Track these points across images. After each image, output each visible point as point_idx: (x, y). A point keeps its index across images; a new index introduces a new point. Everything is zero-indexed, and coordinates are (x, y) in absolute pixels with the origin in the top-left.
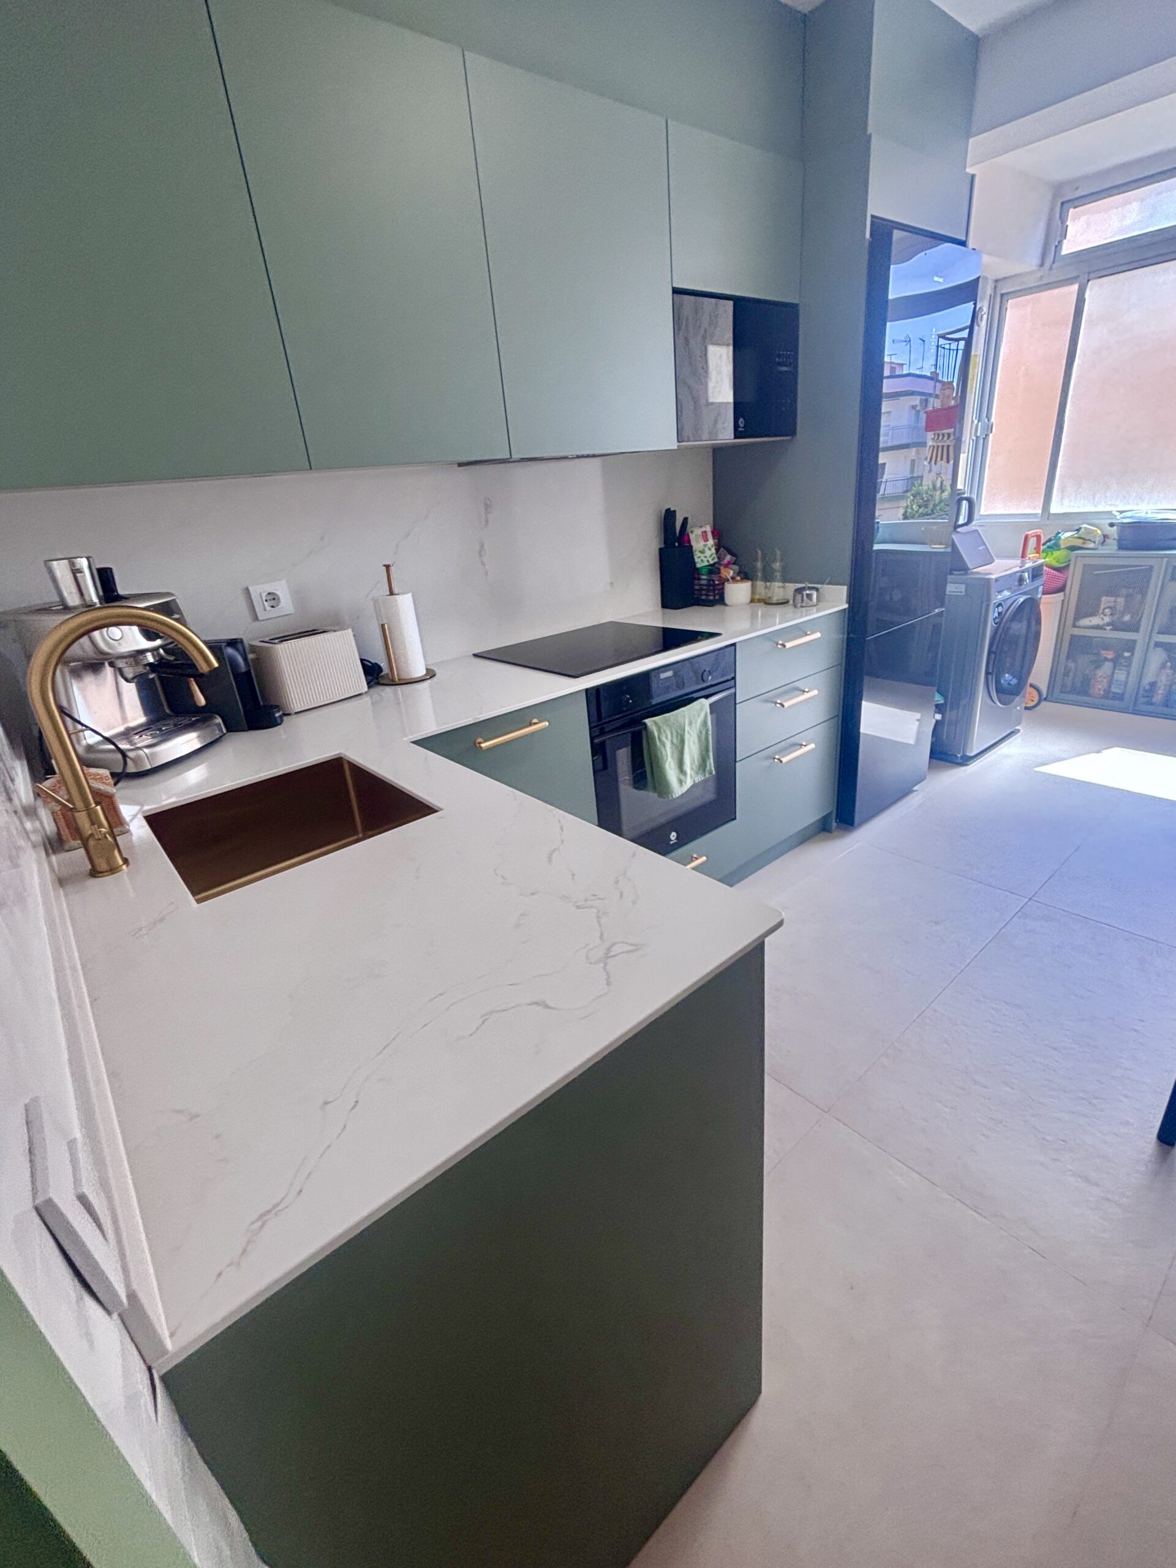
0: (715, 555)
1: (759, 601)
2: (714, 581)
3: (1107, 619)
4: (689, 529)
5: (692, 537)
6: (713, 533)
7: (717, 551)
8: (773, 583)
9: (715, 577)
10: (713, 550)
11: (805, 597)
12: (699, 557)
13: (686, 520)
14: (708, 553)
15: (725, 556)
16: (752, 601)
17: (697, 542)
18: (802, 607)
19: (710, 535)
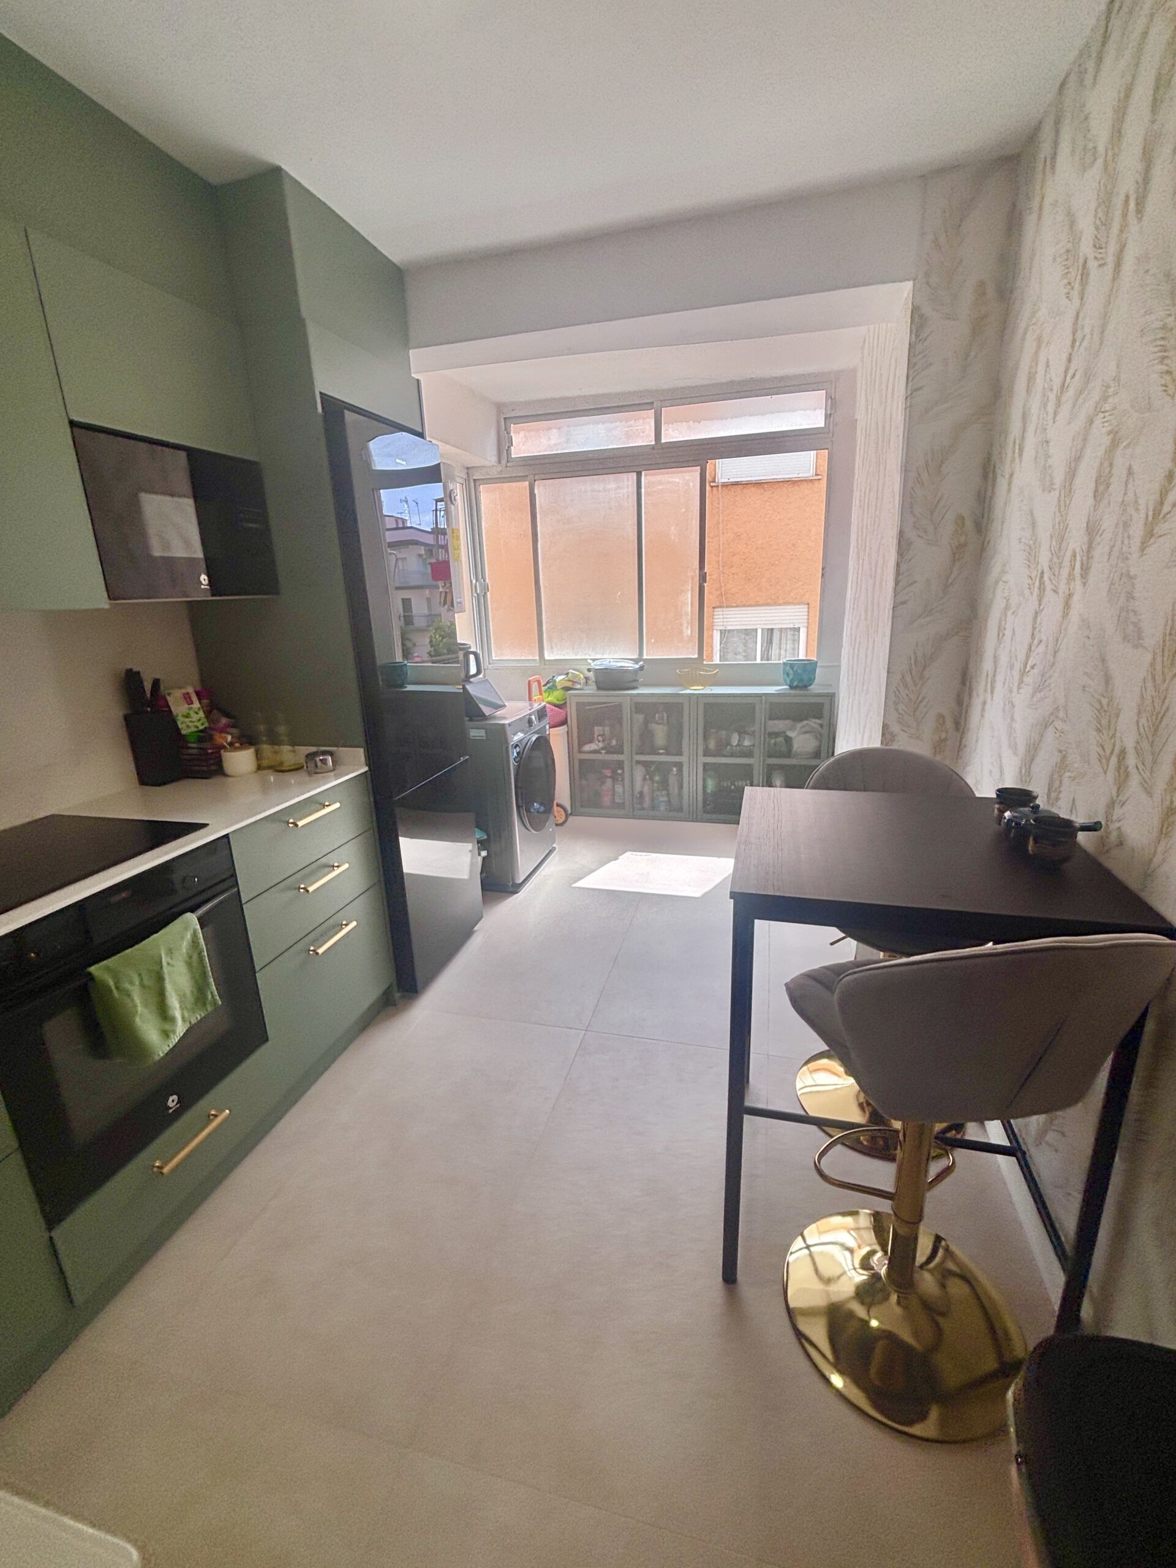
0: (204, 720)
2: (206, 749)
3: (601, 745)
4: (163, 692)
5: (170, 699)
6: (198, 694)
7: (208, 714)
9: (208, 745)
10: (201, 714)
12: (182, 723)
13: (156, 683)
14: (195, 717)
15: (218, 718)
16: (259, 768)
17: (178, 705)
18: (317, 774)
19: (194, 698)
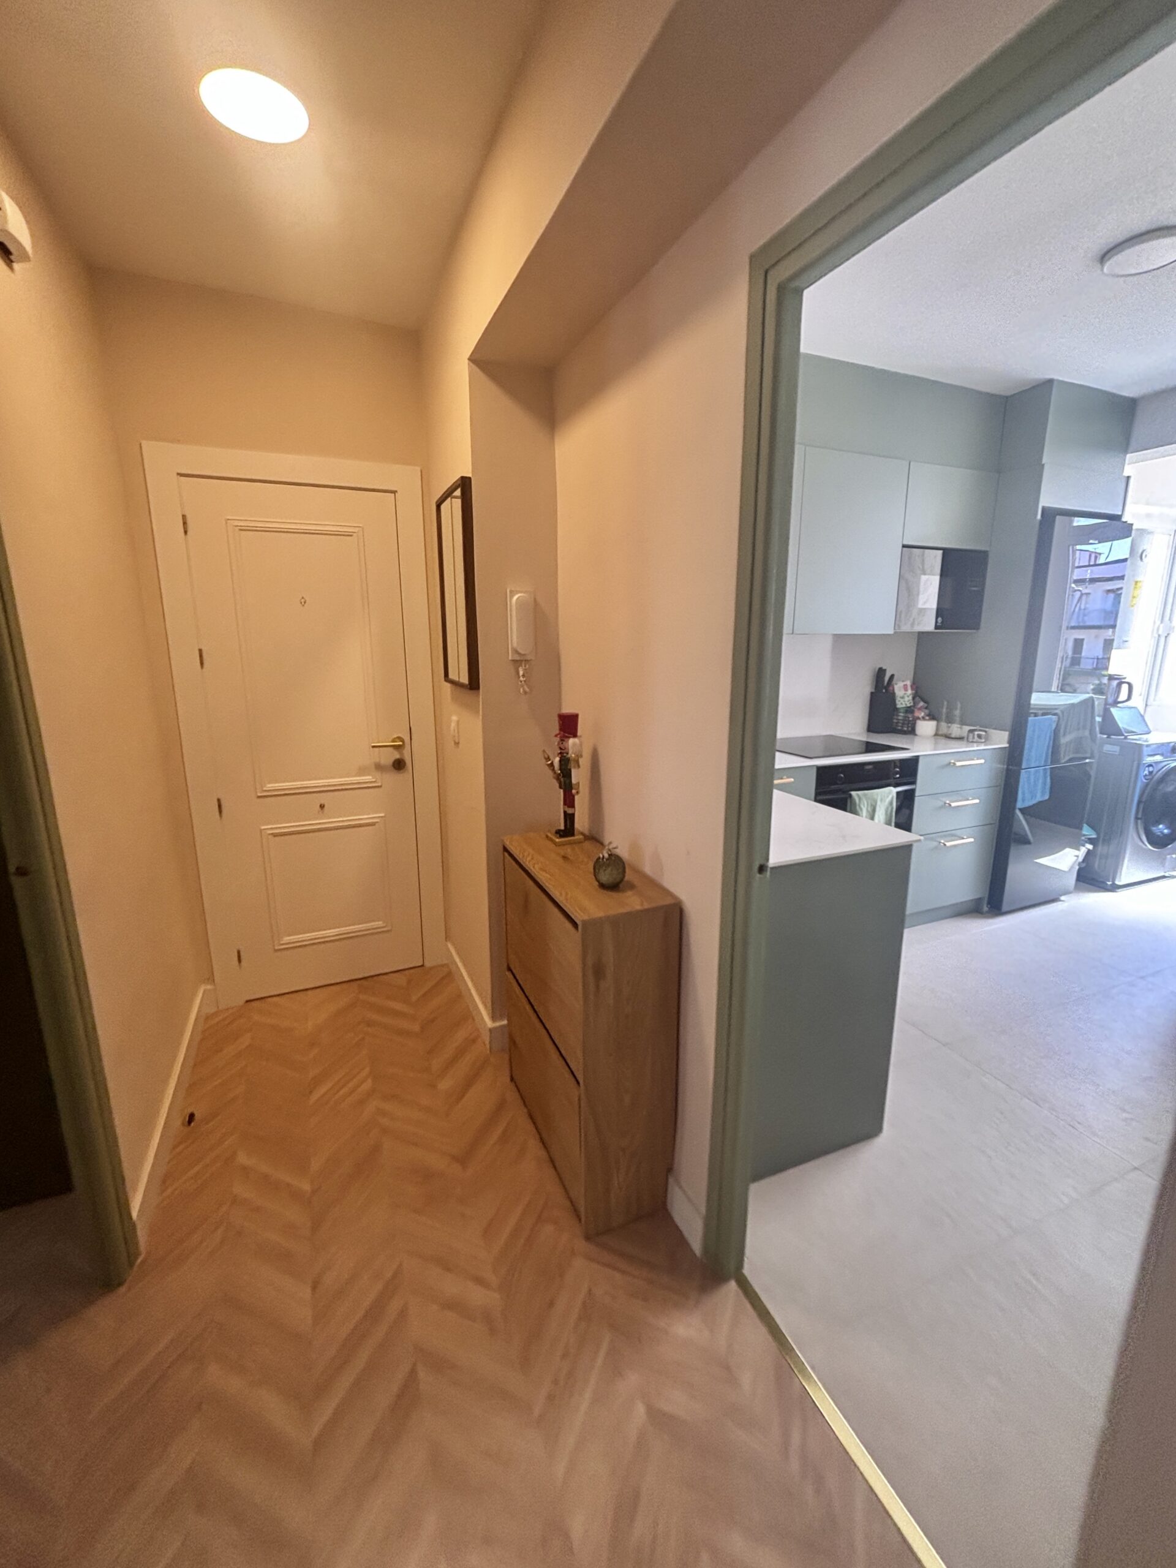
0: (911, 701)
1: (942, 735)
2: (909, 718)
4: (894, 682)
5: (896, 687)
6: (912, 686)
7: (914, 698)
8: (953, 725)
9: (910, 716)
10: (911, 698)
11: (976, 736)
12: (899, 701)
13: (892, 676)
14: (906, 699)
15: (919, 702)
16: (936, 735)
17: (900, 690)
18: (972, 742)
19: (909, 688)
